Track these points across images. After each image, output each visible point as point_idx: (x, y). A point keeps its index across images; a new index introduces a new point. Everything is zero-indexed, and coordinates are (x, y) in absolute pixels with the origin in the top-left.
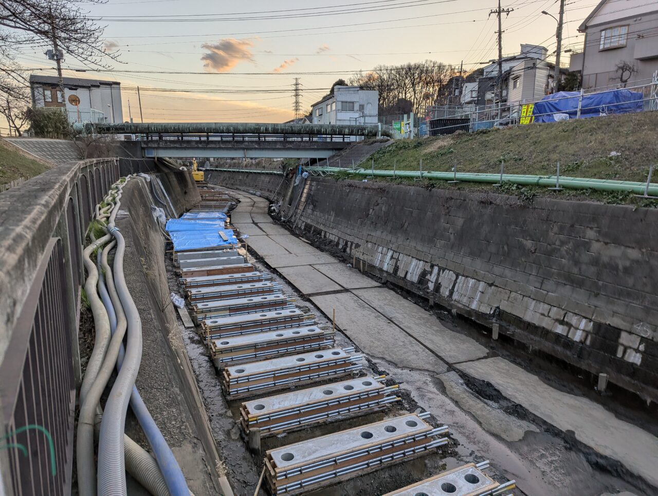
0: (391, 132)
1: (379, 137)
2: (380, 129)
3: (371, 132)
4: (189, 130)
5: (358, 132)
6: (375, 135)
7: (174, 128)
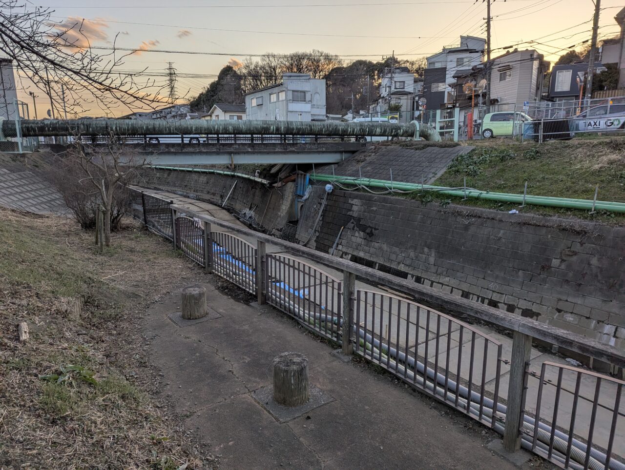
0: (429, 131)
1: (417, 138)
2: (418, 129)
3: (407, 132)
4: (170, 130)
5: (392, 132)
6: (412, 135)
7: (147, 128)
